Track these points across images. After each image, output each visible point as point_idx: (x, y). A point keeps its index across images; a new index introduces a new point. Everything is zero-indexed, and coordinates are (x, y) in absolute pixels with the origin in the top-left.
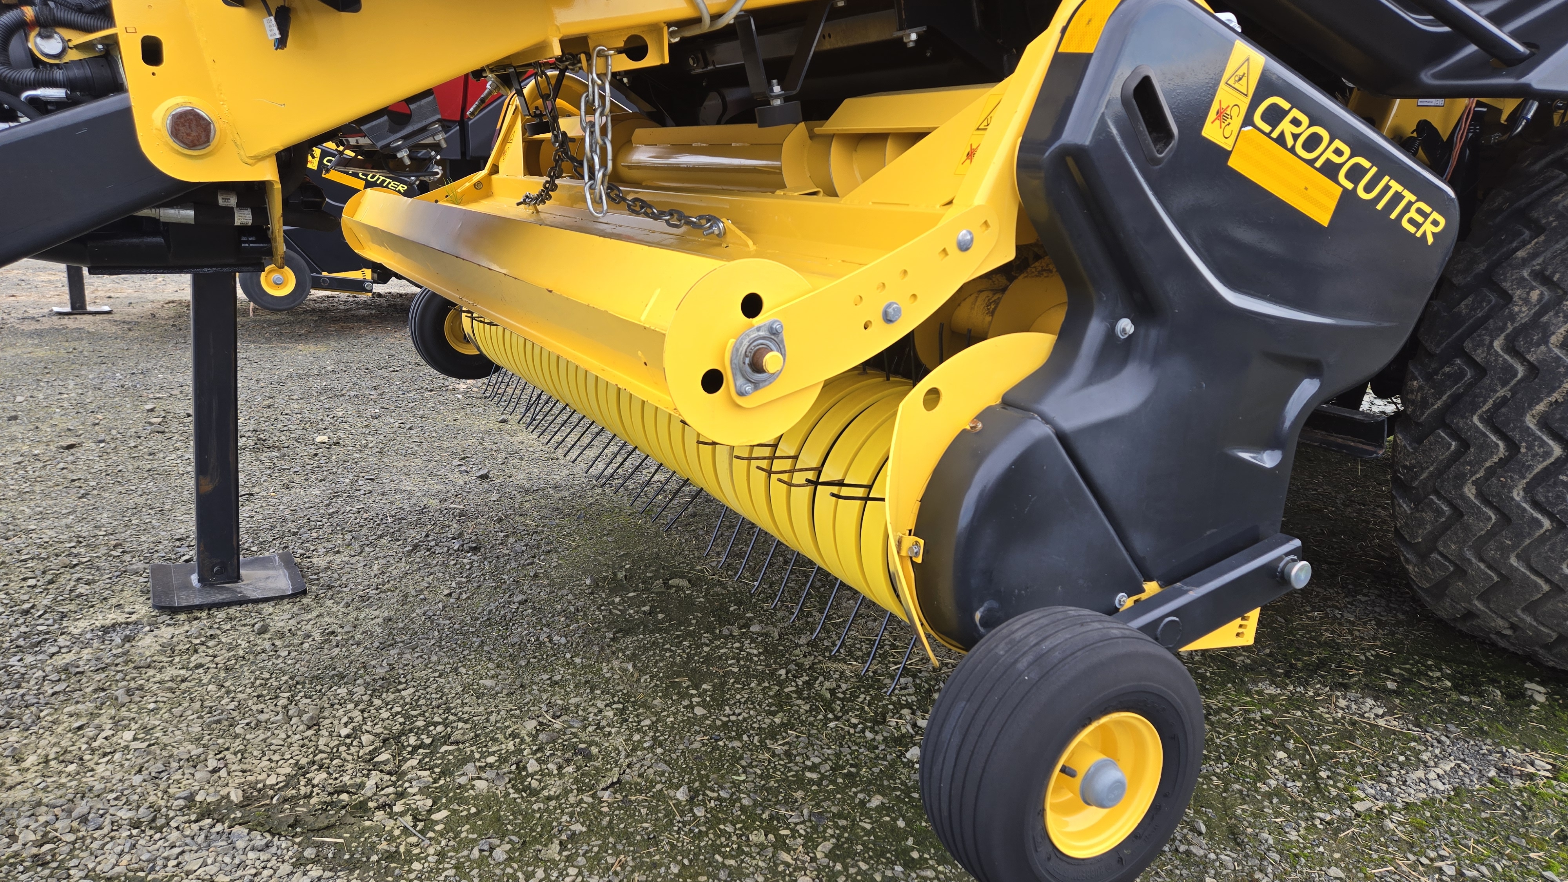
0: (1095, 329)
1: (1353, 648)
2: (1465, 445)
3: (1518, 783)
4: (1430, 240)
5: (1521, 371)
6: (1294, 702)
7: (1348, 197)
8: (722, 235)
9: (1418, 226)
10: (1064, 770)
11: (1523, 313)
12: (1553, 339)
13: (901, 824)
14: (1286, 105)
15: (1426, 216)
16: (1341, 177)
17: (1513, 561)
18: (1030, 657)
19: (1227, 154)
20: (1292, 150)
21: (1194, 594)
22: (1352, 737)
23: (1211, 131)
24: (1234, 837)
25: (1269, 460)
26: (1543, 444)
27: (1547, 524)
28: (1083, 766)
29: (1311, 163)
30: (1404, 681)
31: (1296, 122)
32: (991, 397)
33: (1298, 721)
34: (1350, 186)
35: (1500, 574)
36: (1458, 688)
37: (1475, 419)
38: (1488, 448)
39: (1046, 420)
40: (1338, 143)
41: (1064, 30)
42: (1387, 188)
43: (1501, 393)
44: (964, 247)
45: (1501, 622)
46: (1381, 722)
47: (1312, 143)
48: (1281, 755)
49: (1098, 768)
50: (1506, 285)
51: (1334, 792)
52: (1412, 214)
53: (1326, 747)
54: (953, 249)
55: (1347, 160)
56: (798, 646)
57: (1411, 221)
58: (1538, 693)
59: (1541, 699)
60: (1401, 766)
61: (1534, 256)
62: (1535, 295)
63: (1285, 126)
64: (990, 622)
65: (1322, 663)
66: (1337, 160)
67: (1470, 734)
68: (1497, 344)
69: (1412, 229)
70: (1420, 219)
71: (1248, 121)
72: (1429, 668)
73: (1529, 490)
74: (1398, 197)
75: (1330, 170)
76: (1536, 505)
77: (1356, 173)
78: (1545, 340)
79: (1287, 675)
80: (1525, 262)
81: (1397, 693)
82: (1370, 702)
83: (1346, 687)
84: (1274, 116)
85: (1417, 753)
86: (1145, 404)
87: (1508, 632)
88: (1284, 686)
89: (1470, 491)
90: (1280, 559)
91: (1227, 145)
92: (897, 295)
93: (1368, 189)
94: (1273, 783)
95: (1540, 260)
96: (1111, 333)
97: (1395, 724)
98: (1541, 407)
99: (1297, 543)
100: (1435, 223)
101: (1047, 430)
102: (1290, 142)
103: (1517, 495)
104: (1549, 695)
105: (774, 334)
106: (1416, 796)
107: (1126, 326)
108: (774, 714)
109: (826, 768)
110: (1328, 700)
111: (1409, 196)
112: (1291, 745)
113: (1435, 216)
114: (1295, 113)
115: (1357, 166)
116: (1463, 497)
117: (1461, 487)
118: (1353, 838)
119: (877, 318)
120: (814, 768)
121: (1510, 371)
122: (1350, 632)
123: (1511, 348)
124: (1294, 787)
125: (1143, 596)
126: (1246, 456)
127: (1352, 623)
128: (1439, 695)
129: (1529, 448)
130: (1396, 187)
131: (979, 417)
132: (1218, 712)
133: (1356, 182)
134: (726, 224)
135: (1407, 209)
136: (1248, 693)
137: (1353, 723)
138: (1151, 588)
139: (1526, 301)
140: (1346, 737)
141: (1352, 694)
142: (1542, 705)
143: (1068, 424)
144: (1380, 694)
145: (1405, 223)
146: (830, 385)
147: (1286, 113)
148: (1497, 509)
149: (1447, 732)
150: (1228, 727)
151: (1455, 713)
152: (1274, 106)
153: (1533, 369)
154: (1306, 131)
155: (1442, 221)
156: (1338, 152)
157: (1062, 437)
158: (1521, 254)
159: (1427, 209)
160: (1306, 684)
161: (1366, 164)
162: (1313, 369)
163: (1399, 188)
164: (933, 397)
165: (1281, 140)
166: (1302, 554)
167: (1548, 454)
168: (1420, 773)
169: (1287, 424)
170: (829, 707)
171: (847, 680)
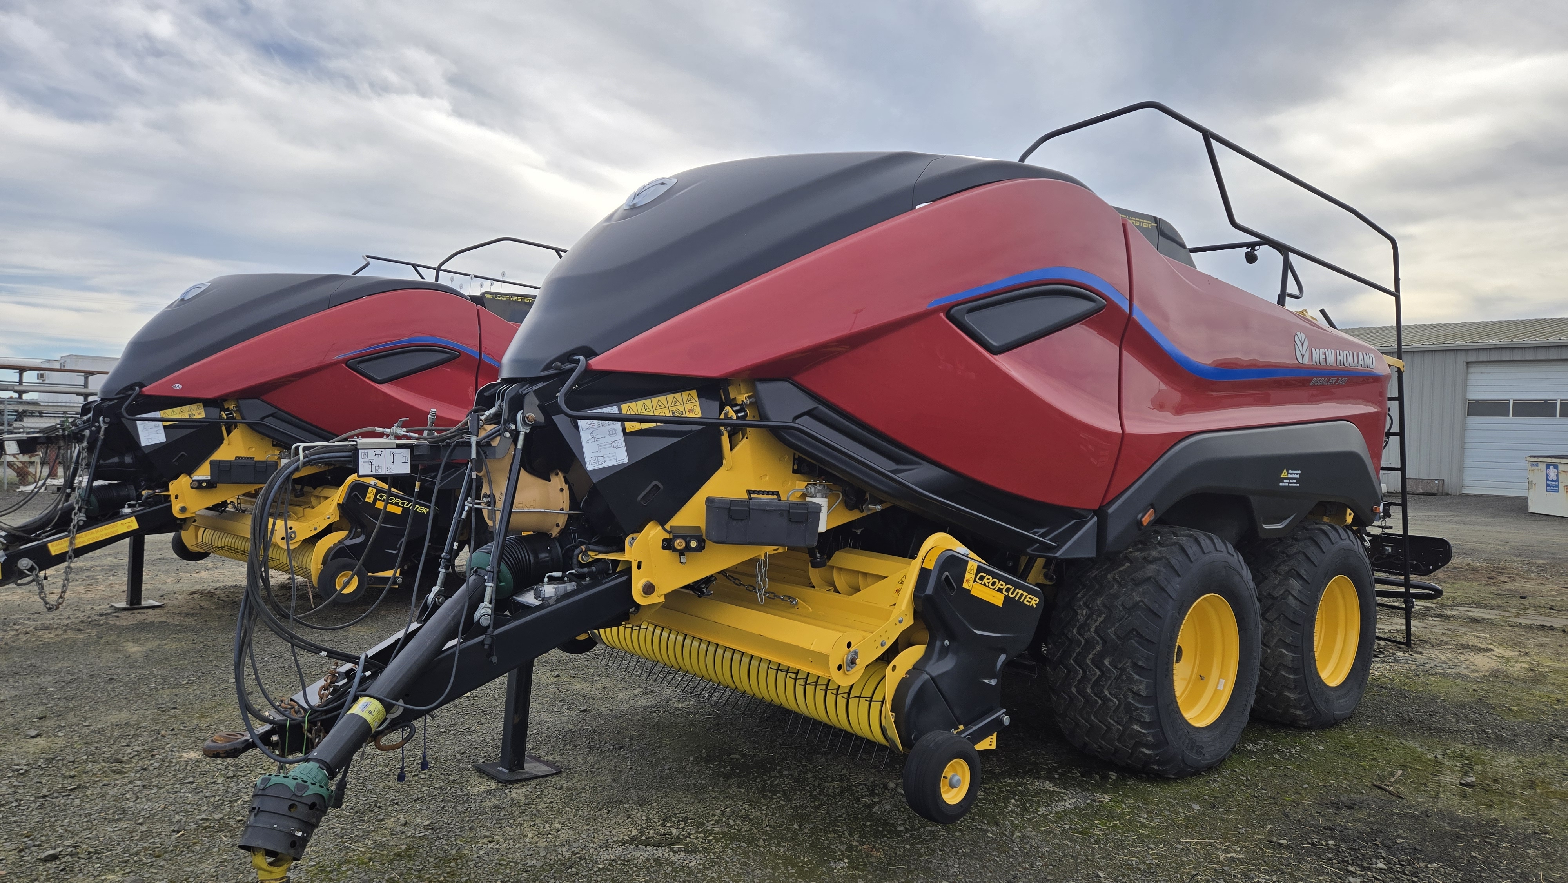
0: (938, 644)
1: (1043, 764)
2: (1069, 671)
3: (1097, 804)
4: (1035, 606)
5: (1083, 641)
6: (1018, 784)
7: (1006, 597)
8: (796, 604)
9: (1030, 602)
10: (944, 777)
11: (1082, 619)
12: (1091, 630)
13: (880, 829)
14: (985, 575)
15: (1032, 599)
16: (1004, 591)
17: (1093, 718)
18: (933, 743)
19: (970, 591)
20: (988, 587)
21: (974, 728)
22: (1039, 794)
23: (965, 585)
24: (997, 824)
25: (993, 682)
26: (1094, 670)
27: (1100, 701)
28: (949, 776)
29: (994, 589)
30: (1062, 775)
31: (988, 579)
32: (909, 667)
33: (1020, 790)
34: (1006, 594)
35: (1089, 724)
36: (1082, 776)
37: (1071, 661)
38: (1077, 672)
39: (928, 673)
40: (1001, 582)
41: (923, 560)
42: (1018, 593)
43: (1078, 650)
44: (900, 622)
45: (1095, 746)
46: (1051, 789)
47: (994, 584)
48: (1013, 801)
49: (953, 776)
50: (1075, 608)
51: (1031, 810)
52: (1027, 599)
53: (1030, 798)
54: (898, 623)
55: (1004, 586)
56: (808, 778)
57: (1027, 601)
58: (1113, 776)
59: (1114, 778)
60: (1056, 801)
61: (1083, 596)
62: (1084, 612)
63: (985, 580)
64: (916, 739)
65: (1030, 770)
66: (1001, 587)
67: (1083, 791)
68: (1075, 631)
69: (1028, 604)
70: (1030, 600)
71: (975, 581)
72: (1073, 770)
73: (1092, 688)
74: (1022, 595)
75: (1000, 590)
76: (1095, 694)
77: (1008, 590)
78: (1089, 630)
79: (1016, 775)
80: (1081, 599)
81: (1058, 779)
82: (1048, 782)
83: (1039, 778)
84: (982, 578)
85: (1061, 797)
86: (955, 666)
87: (1099, 750)
88: (1014, 780)
89: (1074, 690)
90: (1000, 716)
91: (969, 588)
92: (884, 638)
93: (1012, 594)
94: (1010, 809)
95: (1085, 598)
96: (943, 645)
97: (1056, 789)
98: (1091, 656)
99: (1005, 710)
100: (1035, 601)
101: (928, 677)
102: (987, 584)
103: (1089, 691)
104: (1117, 777)
105: (856, 653)
106: (1059, 809)
107: (947, 642)
108: (814, 802)
109: (845, 816)
110: (1032, 783)
111: (1025, 594)
112: (1017, 797)
113: (1035, 598)
114: (988, 576)
115: (1008, 588)
116: (1072, 693)
117: (1070, 689)
118: (1037, 821)
119: (879, 645)
120: (840, 816)
121: (1079, 642)
122: (1043, 759)
123: (1079, 633)
124: (1018, 810)
125: (959, 730)
126: (986, 681)
127: (1044, 755)
128: (1074, 779)
129: (1089, 672)
130: (1021, 592)
131: (907, 673)
132: (988, 789)
133: (1008, 592)
134: (798, 600)
135: (1025, 598)
136: (1001, 782)
137: (1040, 790)
138: (961, 727)
139: (1082, 614)
140: (1037, 794)
141: (1041, 781)
142: (1114, 780)
143: (934, 674)
144: (1052, 779)
145: (1025, 602)
146: (867, 666)
147: (985, 577)
148: (1084, 697)
149: (1075, 790)
150: (993, 794)
151: (1080, 784)
152: (981, 576)
153: (1087, 641)
154: (991, 580)
155: (1038, 600)
156: (1002, 585)
157: (932, 678)
158: (1079, 595)
159: (1032, 597)
160: (1023, 778)
161: (1010, 587)
162: (1003, 651)
163: (1022, 592)
164: (894, 668)
165: (985, 585)
166: (1006, 714)
167: (1095, 674)
168: (1063, 803)
169: (998, 669)
170: (834, 797)
171: (837, 788)
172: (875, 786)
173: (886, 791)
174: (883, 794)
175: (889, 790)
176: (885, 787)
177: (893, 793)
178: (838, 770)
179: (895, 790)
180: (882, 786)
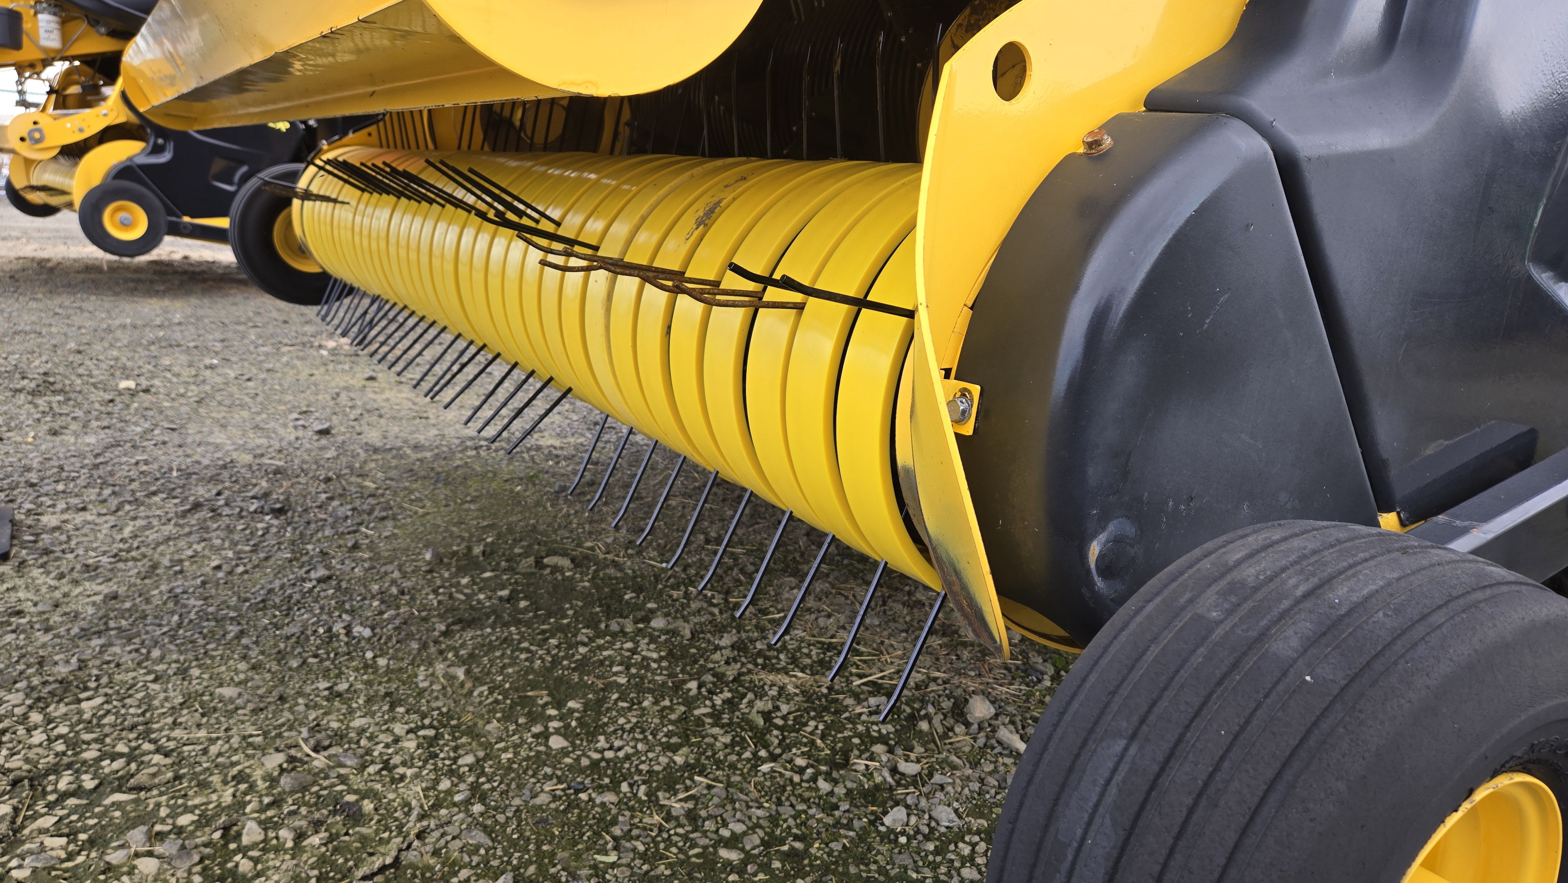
18: (1301, 625)
56: (718, 648)
64: (1117, 569)
108: (675, 749)
109: (753, 841)
120: (733, 842)
164: (1011, 62)
170: (761, 739)
171: (789, 699)
172: (923, 702)
173: (960, 729)
174: (945, 736)
175: (967, 724)
176: (959, 712)
177: (981, 741)
178: (823, 631)
179: (989, 727)
180: (947, 704)
